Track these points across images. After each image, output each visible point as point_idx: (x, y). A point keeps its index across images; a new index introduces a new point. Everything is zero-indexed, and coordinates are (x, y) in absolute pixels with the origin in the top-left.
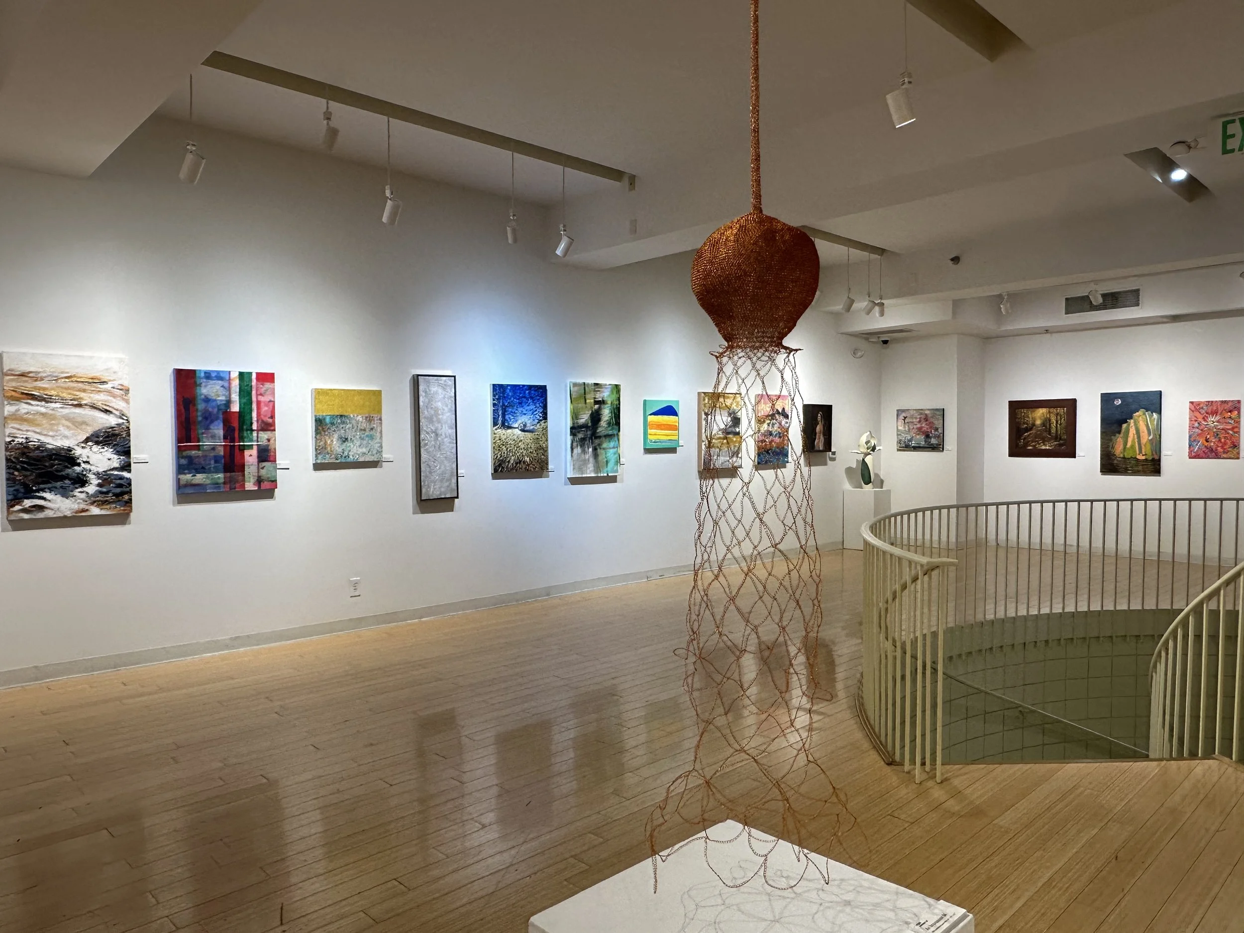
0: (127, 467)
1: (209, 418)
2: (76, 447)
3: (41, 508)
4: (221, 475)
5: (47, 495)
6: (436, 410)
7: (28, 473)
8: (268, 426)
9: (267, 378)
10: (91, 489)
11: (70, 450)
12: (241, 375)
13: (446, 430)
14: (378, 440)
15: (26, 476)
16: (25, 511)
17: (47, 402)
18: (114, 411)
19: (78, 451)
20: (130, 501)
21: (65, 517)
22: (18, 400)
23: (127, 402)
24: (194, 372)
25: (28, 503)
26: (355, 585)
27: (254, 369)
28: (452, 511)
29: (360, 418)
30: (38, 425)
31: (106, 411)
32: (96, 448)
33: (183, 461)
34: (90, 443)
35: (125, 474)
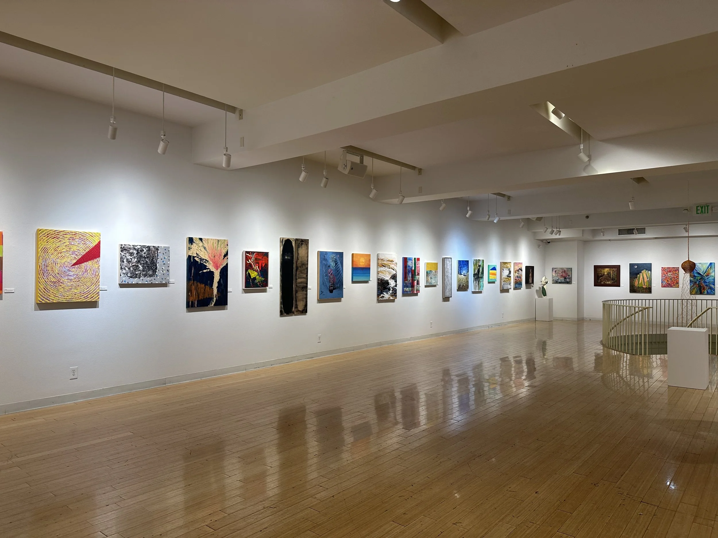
0: (396, 286)
1: (409, 272)
2: (389, 280)
3: (383, 297)
4: (411, 288)
5: (384, 293)
6: (448, 269)
7: (382, 287)
8: (418, 274)
9: (418, 259)
10: (391, 292)
11: (388, 280)
12: (414, 258)
13: (450, 275)
14: (437, 279)
15: (381, 288)
16: (381, 297)
17: (385, 267)
18: (395, 270)
19: (389, 281)
20: (396, 296)
21: (387, 299)
22: (381, 267)
23: (396, 266)
24: (407, 258)
25: (382, 295)
26: (431, 323)
27: (417, 257)
28: (449, 301)
29: (434, 271)
30: (384, 274)
31: (394, 270)
32: (392, 280)
33: (405, 284)
34: (391, 279)
35: (396, 287)
